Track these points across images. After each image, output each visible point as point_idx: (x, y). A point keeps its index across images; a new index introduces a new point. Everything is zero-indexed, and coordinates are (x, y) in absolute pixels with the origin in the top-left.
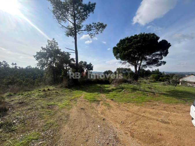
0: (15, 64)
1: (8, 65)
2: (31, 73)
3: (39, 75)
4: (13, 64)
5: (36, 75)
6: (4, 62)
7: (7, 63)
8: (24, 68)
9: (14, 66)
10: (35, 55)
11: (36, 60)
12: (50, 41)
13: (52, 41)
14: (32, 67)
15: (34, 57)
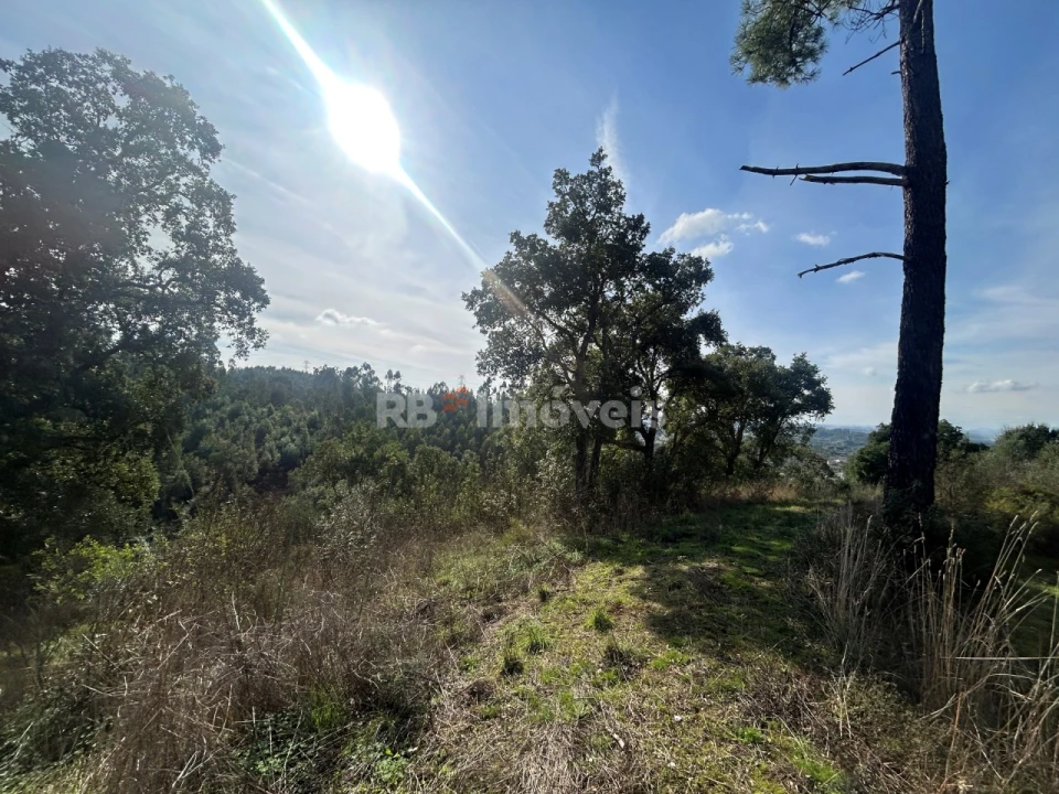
0: (398, 375)
1: (377, 379)
2: (445, 415)
4: (390, 376)
5: (462, 427)
6: (366, 369)
7: (374, 372)
8: (423, 392)
9: (393, 383)
10: (475, 292)
11: (479, 328)
12: (571, 177)
13: (585, 174)
14: (450, 390)
15: (466, 303)
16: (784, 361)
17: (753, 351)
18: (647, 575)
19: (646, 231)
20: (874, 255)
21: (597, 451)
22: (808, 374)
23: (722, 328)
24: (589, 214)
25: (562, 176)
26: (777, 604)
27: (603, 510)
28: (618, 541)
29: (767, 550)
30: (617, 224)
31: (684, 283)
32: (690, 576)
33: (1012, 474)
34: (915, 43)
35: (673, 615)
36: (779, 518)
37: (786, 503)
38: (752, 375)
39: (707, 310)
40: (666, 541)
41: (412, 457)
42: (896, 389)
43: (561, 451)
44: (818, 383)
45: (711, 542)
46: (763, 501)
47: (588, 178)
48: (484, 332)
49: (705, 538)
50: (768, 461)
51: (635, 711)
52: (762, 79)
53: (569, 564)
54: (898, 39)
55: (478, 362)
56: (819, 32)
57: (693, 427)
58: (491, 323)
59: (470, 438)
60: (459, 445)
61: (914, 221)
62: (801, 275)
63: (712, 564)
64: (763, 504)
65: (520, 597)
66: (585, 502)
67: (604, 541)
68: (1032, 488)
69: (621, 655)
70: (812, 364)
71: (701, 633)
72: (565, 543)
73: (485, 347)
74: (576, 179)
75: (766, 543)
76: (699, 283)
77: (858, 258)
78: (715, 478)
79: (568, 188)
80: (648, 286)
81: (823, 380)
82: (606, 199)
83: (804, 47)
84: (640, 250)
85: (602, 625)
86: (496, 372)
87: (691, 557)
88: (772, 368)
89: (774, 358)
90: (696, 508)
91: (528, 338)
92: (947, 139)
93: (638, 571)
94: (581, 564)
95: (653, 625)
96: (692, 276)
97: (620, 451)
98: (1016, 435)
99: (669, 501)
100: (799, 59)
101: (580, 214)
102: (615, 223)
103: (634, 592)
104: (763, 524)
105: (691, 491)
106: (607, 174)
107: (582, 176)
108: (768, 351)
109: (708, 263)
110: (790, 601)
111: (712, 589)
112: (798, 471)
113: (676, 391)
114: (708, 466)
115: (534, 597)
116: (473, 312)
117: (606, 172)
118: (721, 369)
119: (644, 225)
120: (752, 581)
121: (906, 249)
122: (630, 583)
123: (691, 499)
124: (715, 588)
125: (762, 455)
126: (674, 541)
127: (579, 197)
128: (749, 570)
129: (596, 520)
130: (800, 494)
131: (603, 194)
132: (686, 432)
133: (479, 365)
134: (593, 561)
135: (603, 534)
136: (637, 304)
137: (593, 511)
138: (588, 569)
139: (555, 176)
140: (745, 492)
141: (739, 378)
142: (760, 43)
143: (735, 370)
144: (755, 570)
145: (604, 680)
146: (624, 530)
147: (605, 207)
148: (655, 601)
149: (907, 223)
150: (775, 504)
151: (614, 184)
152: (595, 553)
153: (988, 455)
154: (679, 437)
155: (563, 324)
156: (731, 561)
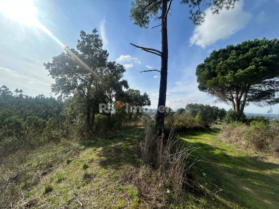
0: (21, 91)
2: (43, 106)
3: (54, 109)
4: (17, 91)
5: (51, 110)
6: (4, 88)
7: (8, 89)
8: (33, 98)
9: (19, 94)
10: (49, 64)
11: (51, 76)
12: (87, 34)
13: (91, 35)
14: (46, 97)
15: (45, 67)
16: (142, 94)
17: (136, 91)
18: (103, 149)
19: (108, 55)
20: (155, 70)
21: (94, 116)
22: (147, 97)
23: (128, 84)
24: (92, 47)
25: (83, 33)
26: (133, 151)
27: (94, 133)
28: (97, 141)
29: (133, 138)
30: (101, 52)
31: (119, 71)
32: (113, 148)
33: (178, 117)
34: (164, 26)
35: (107, 159)
36: (138, 130)
37: (141, 126)
38: (135, 96)
39: (125, 80)
40: (110, 139)
41: (25, 120)
42: (159, 100)
43: (82, 117)
44: (148, 99)
45: (121, 138)
46: (136, 126)
47: (92, 36)
48: (54, 78)
49: (120, 137)
50: (139, 117)
51: (89, 192)
52: (137, 24)
53: (80, 150)
54: (161, 24)
55: (52, 88)
56: (148, 18)
57: (121, 109)
58: (57, 75)
59: (54, 113)
60: (49, 116)
61: (163, 64)
62: (141, 72)
63: (119, 144)
64: (136, 127)
65: (60, 164)
66: (88, 131)
67: (92, 141)
68: (180, 119)
69: (88, 176)
70: (147, 95)
71: (113, 163)
72: (80, 144)
73: (54, 83)
74: (88, 35)
75: (134, 136)
76: (122, 72)
77: (153, 70)
78: (126, 121)
79: (85, 37)
80: (109, 71)
81: (149, 98)
82: (97, 44)
83: (145, 20)
84: (106, 60)
85: (85, 167)
86: (59, 91)
87: (115, 142)
88: (139, 95)
89: (140, 93)
90: (120, 129)
91: (71, 81)
92: (168, 49)
93: (100, 149)
94: (84, 149)
95: (101, 164)
96: (121, 70)
97: (102, 116)
98: (179, 110)
99: (113, 128)
100: (145, 23)
101: (89, 46)
102: (100, 52)
103: (98, 155)
104: (135, 132)
105: (120, 125)
106: (98, 37)
107: (90, 35)
108: (139, 91)
109: (124, 67)
110: (136, 150)
111: (118, 150)
112: (145, 118)
113: (117, 99)
114: (124, 118)
115: (65, 163)
116: (48, 70)
117: (98, 36)
118: (127, 94)
119: (107, 53)
120: (128, 146)
121: (161, 70)
122: (97, 153)
123: (119, 127)
124: (119, 150)
125: (137, 115)
126: (112, 139)
127: (89, 41)
128: (128, 144)
129: (91, 136)
130: (144, 124)
131: (96, 42)
132: (119, 110)
133: (52, 89)
134: (88, 148)
135: (92, 139)
136: (107, 75)
137: (90, 133)
138: (86, 151)
139: (81, 32)
140: (132, 124)
141: (132, 97)
142: (136, 14)
143: (131, 95)
144: (130, 144)
145: (81, 185)
146: (99, 137)
147: (97, 46)
148: (103, 157)
149: (161, 65)
150: (138, 126)
151: (99, 40)
152: (89, 145)
153: (175, 114)
154: (117, 112)
155: (84, 78)
156: (125, 142)
